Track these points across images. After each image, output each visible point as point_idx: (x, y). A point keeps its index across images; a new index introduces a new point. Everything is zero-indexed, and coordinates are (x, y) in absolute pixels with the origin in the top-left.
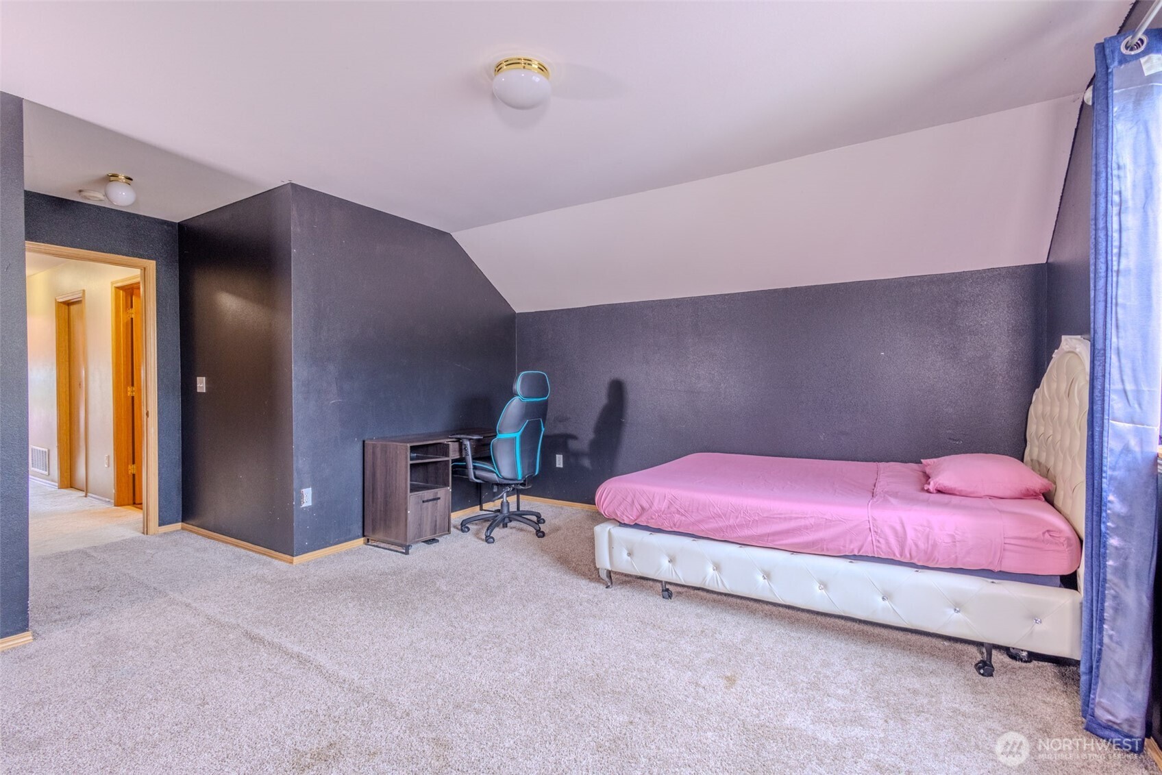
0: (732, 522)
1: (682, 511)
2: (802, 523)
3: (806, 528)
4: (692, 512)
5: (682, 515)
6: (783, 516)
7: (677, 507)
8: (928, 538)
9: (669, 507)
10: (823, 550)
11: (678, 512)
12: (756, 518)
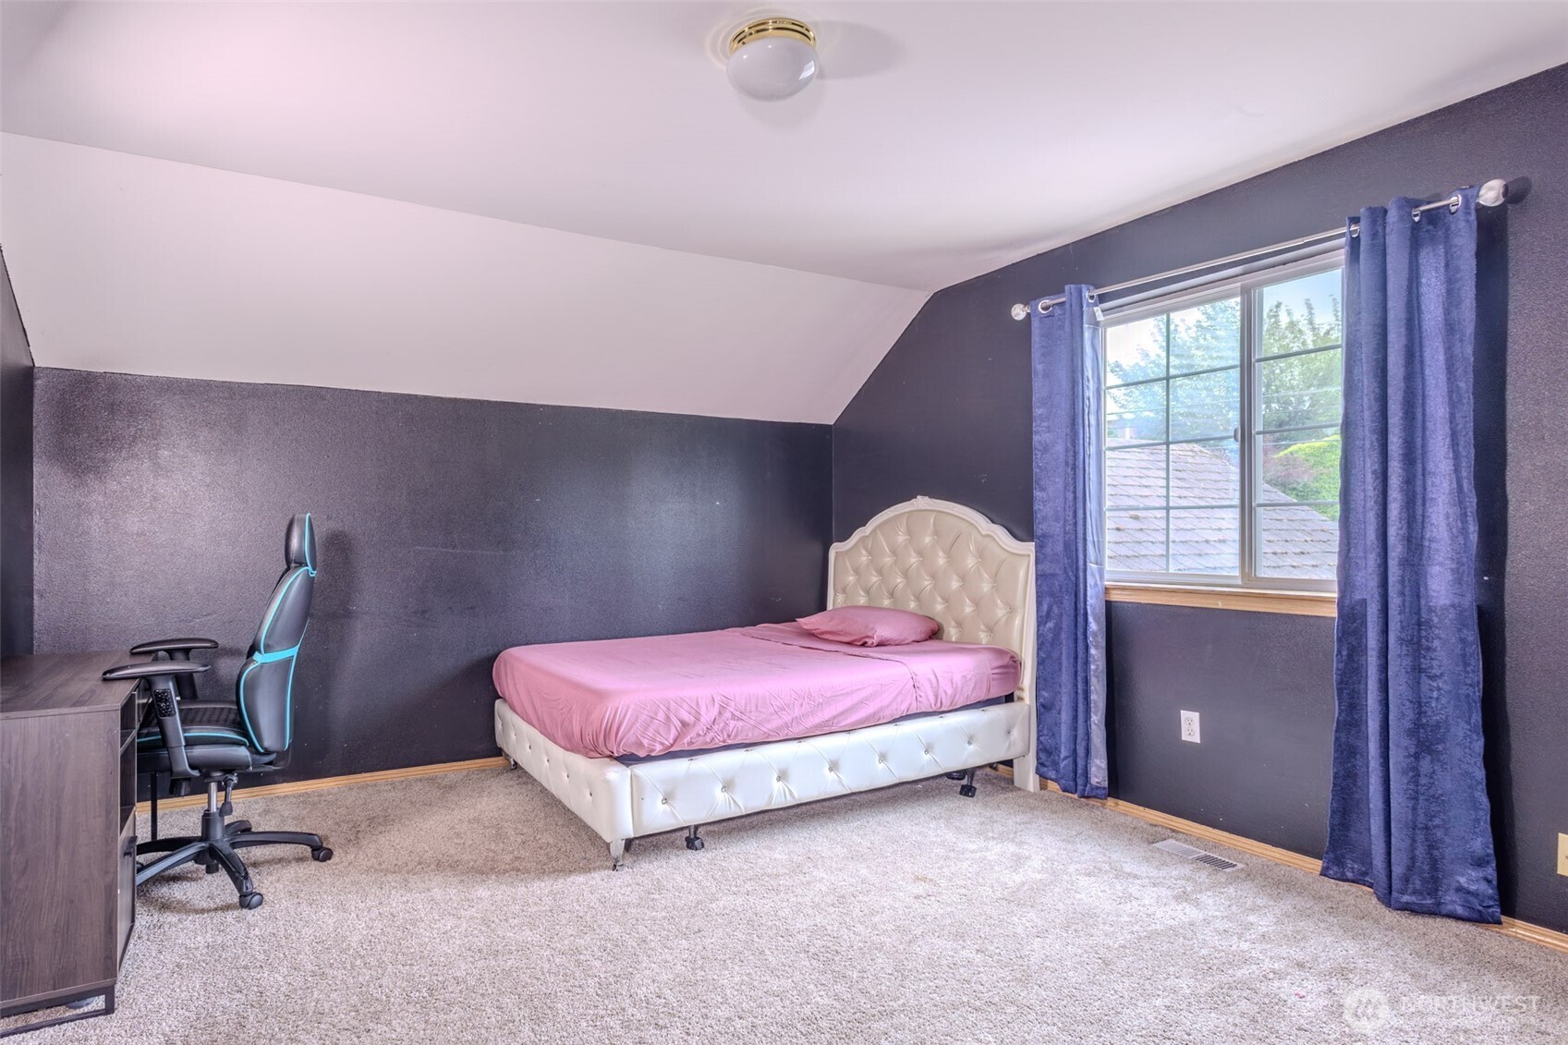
0: (797, 712)
1: (737, 713)
2: (863, 694)
3: (867, 699)
4: (751, 712)
5: (739, 719)
6: (844, 692)
7: (732, 710)
8: (952, 683)
9: (720, 713)
10: (879, 720)
11: (734, 717)
12: (821, 701)
